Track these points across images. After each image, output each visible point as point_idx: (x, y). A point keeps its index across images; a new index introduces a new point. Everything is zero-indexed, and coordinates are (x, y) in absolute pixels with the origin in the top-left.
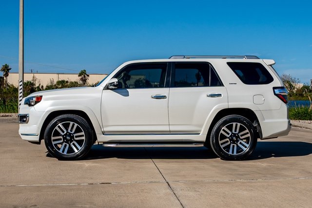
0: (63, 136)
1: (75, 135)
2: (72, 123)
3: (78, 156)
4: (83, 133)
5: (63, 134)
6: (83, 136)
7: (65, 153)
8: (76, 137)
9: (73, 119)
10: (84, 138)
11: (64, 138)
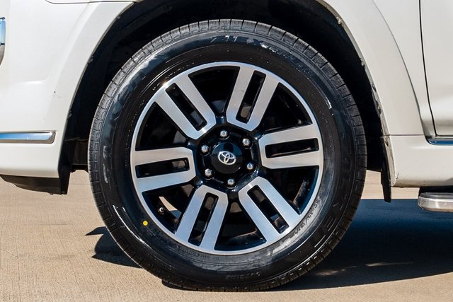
0: (195, 146)
1: (265, 141)
2: (246, 72)
3: (284, 261)
4: (311, 131)
5: (195, 134)
6: (310, 145)
7: (208, 245)
8: (272, 151)
9: (256, 45)
10: (314, 158)
11: (202, 161)
